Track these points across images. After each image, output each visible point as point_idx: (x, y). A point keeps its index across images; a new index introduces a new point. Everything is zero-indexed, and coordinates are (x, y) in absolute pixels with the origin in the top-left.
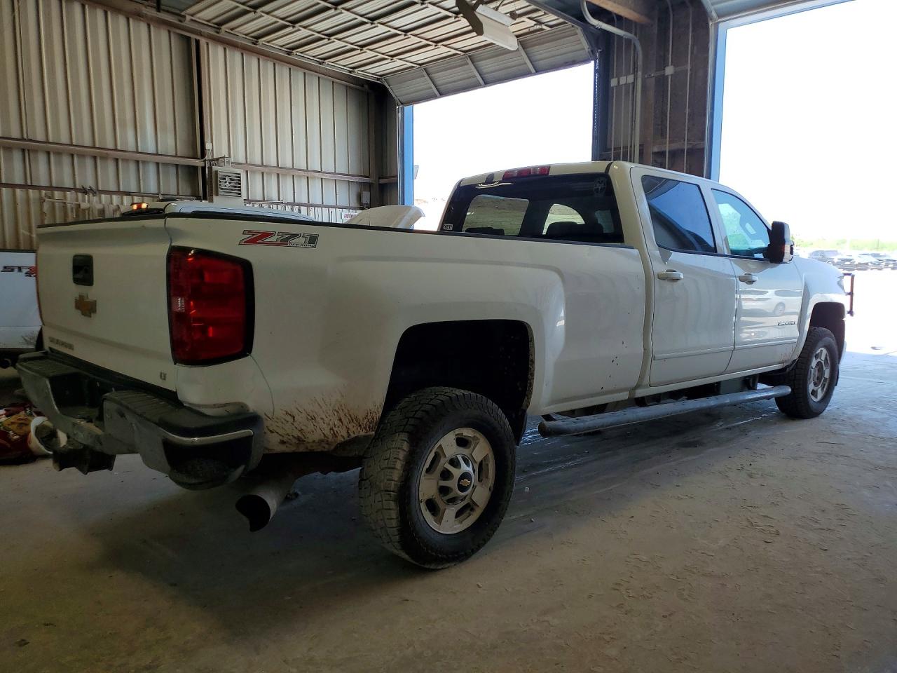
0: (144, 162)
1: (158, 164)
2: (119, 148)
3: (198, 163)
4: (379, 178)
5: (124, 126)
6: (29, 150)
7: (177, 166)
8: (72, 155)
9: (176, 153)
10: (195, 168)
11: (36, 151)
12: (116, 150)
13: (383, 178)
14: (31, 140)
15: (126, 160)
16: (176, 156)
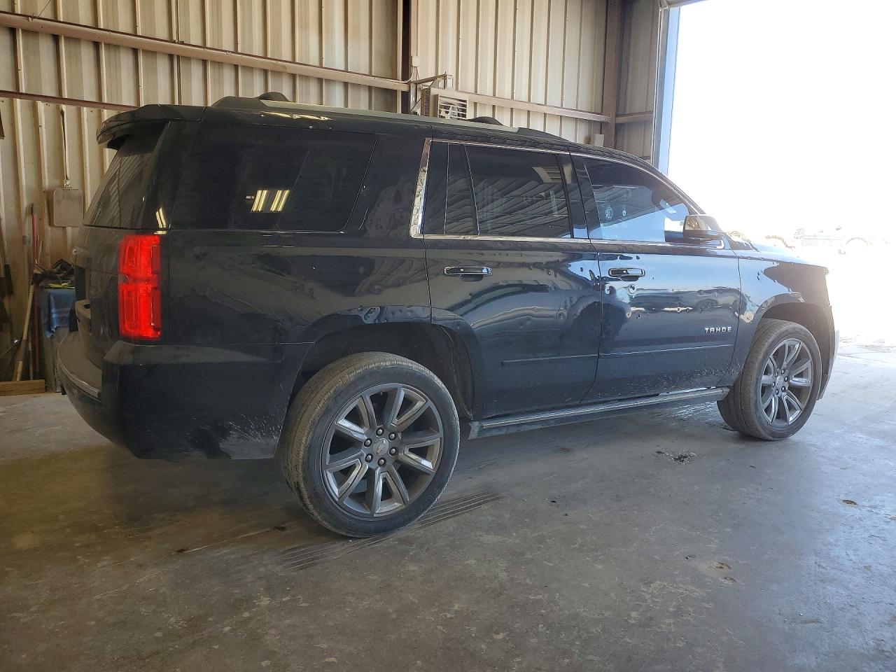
0: (328, 81)
1: (346, 84)
2: (297, 61)
3: (400, 86)
4: (617, 116)
5: (305, 27)
6: (178, 57)
7: (370, 88)
8: (236, 67)
9: (371, 72)
10: (392, 93)
11: (188, 59)
12: (294, 62)
13: (621, 116)
14: (182, 43)
15: (306, 78)
16: (370, 75)
